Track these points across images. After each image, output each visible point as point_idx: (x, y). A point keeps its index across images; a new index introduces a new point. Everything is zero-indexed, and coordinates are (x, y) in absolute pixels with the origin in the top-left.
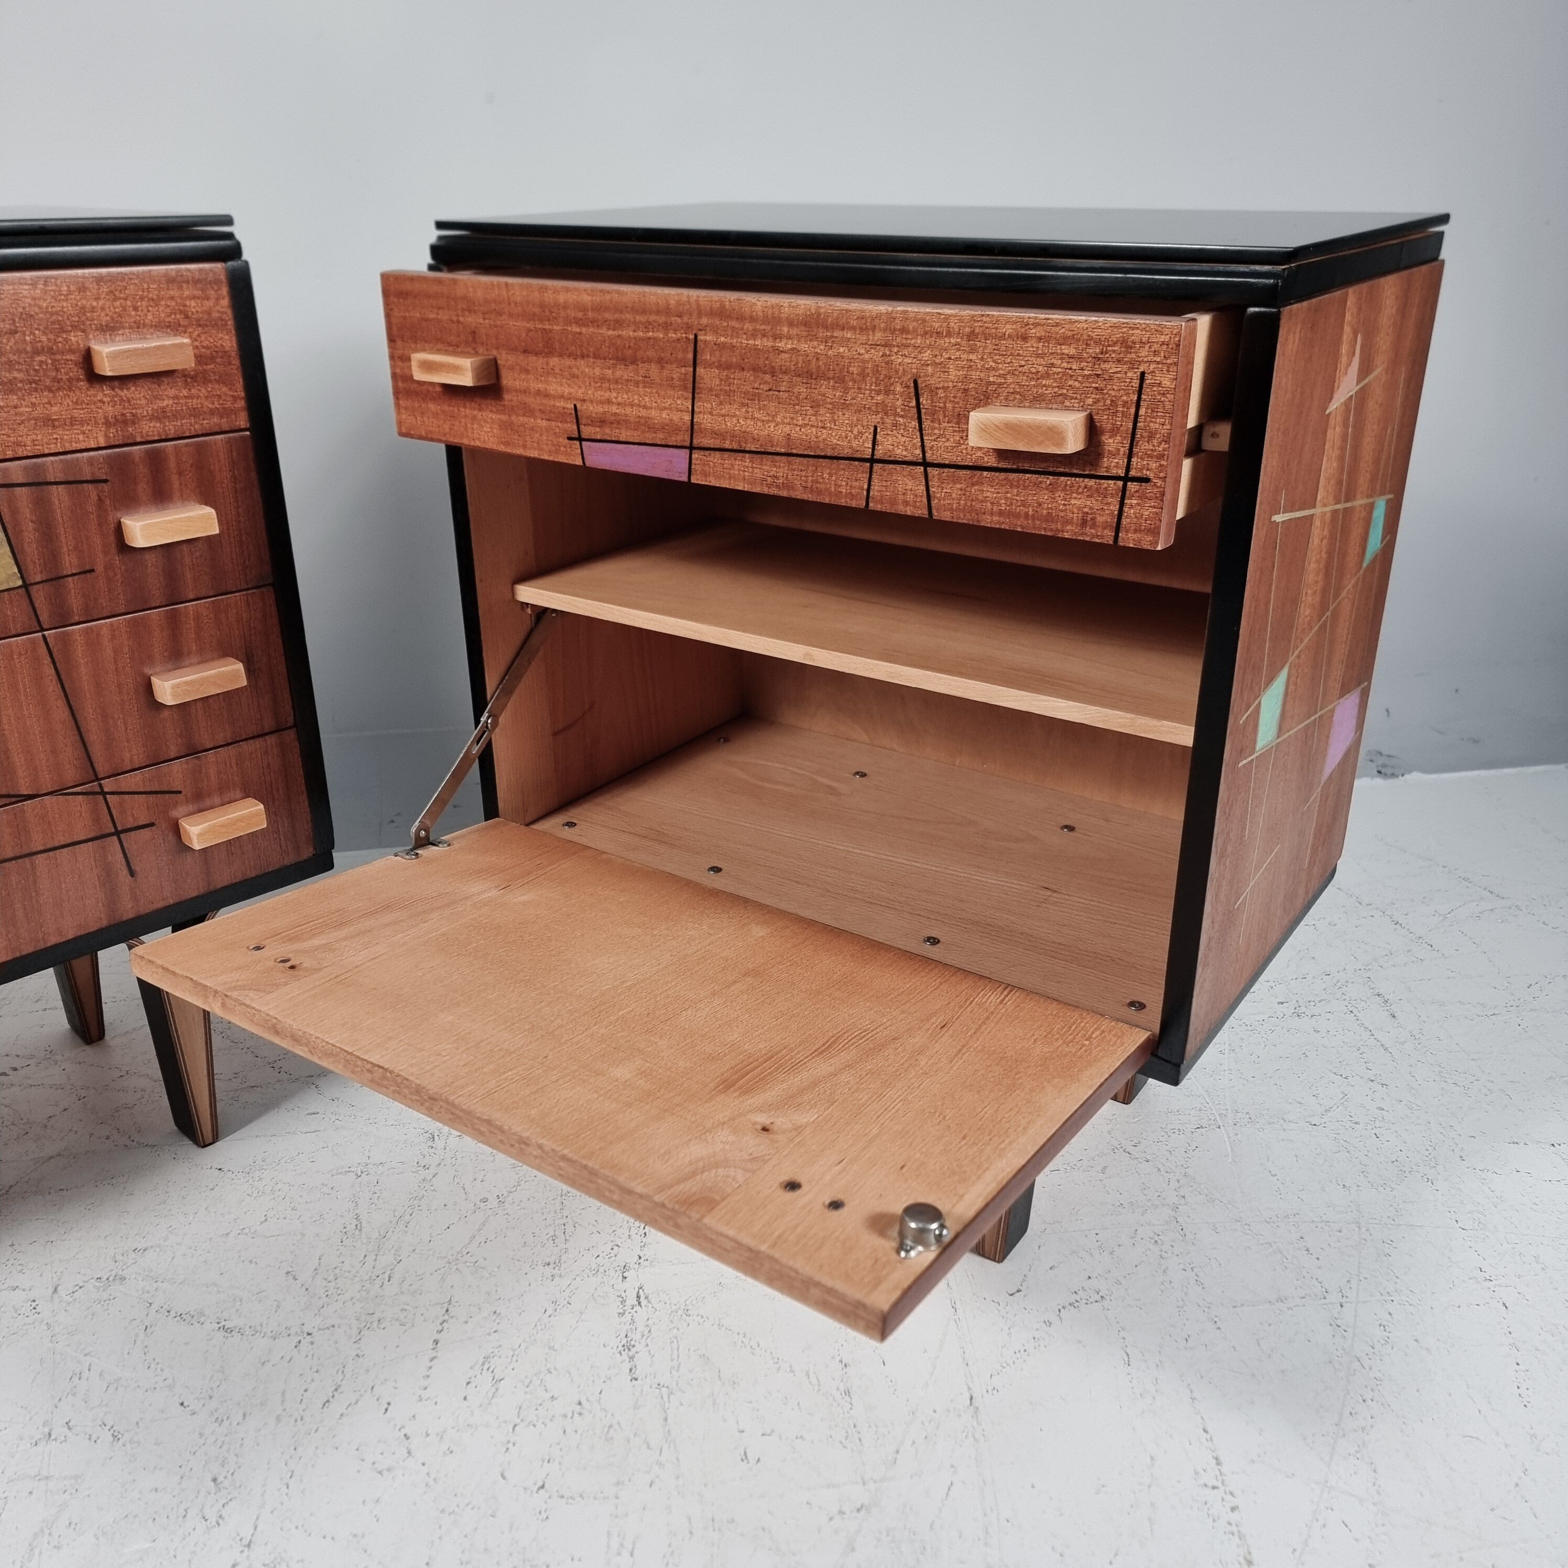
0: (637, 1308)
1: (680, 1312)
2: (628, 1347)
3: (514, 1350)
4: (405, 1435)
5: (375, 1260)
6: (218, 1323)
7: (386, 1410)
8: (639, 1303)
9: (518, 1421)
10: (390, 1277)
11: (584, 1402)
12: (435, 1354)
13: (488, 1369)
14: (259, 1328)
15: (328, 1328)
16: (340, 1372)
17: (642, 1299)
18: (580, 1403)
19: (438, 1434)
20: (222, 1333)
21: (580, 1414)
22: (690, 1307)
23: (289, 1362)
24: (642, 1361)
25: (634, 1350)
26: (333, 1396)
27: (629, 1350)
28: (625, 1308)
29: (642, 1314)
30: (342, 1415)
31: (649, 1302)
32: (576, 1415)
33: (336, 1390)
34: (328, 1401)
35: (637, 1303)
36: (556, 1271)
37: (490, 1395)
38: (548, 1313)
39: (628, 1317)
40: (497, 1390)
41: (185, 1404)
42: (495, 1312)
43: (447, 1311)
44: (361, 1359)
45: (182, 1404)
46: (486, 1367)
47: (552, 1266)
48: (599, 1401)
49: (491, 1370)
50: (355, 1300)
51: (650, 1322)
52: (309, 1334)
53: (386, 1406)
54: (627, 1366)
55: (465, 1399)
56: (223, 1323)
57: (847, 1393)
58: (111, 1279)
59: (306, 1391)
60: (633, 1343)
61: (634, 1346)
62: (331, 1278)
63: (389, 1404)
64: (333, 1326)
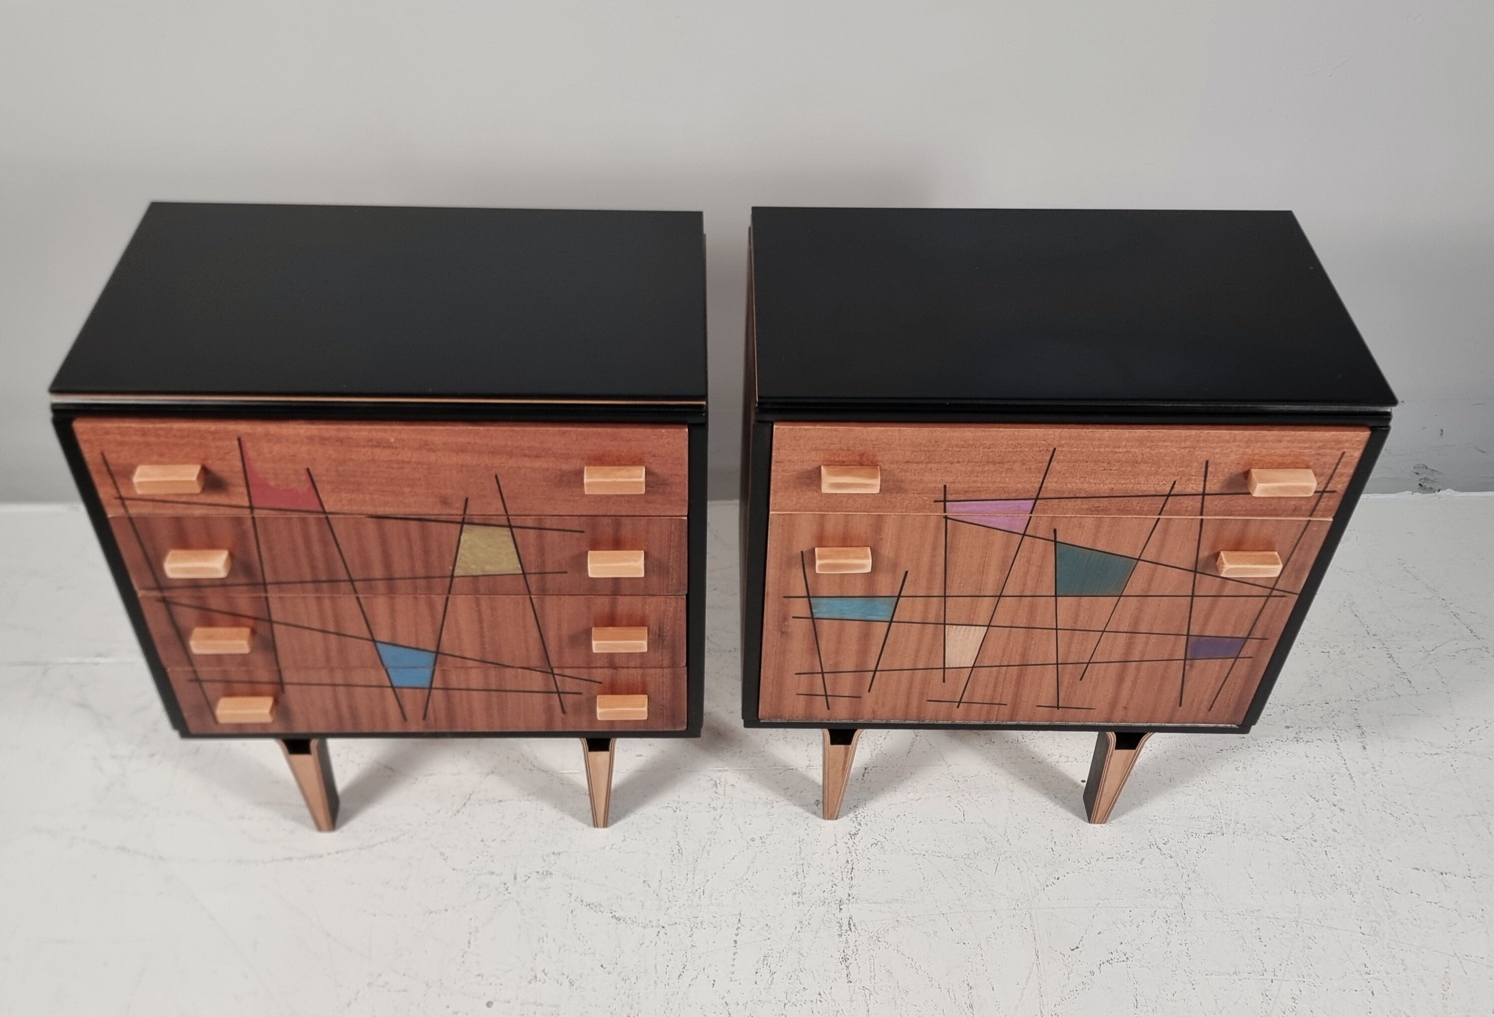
0: (849, 932)
1: (874, 938)
2: (845, 959)
3: (780, 953)
4: (726, 1003)
5: (693, 878)
6: (611, 913)
7: (714, 984)
8: (850, 929)
9: (786, 1002)
10: (704, 892)
11: (822, 993)
12: (736, 951)
13: (767, 964)
14: (634, 920)
15: (673, 924)
16: (685, 956)
17: (852, 926)
18: (820, 994)
19: (743, 1004)
20: (614, 920)
21: (821, 1001)
22: (880, 936)
23: (655, 945)
24: (853, 969)
25: (848, 961)
26: (683, 972)
27: (846, 961)
28: (842, 932)
29: (852, 937)
30: (690, 985)
31: (856, 929)
32: (818, 1002)
33: (684, 968)
34: (681, 975)
35: (849, 929)
36: (800, 900)
37: (770, 982)
38: (797, 930)
39: (844, 938)
40: (773, 979)
41: (604, 966)
42: (767, 925)
43: (739, 920)
44: (695, 949)
45: (602, 966)
46: (765, 963)
47: (797, 895)
48: (830, 994)
49: (768, 965)
50: (685, 906)
51: (857, 944)
52: (663, 927)
53: (713, 982)
54: (845, 972)
55: (756, 983)
56: (614, 913)
57: (971, 1006)
58: (545, 873)
59: (668, 966)
60: (848, 957)
61: (848, 959)
62: (670, 888)
63: (714, 981)
64: (676, 924)
